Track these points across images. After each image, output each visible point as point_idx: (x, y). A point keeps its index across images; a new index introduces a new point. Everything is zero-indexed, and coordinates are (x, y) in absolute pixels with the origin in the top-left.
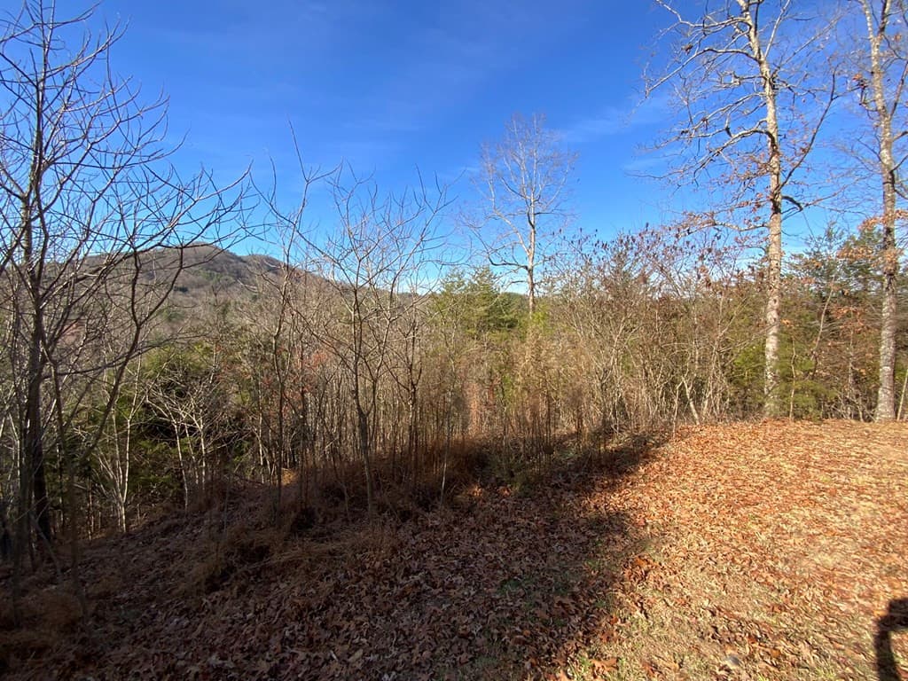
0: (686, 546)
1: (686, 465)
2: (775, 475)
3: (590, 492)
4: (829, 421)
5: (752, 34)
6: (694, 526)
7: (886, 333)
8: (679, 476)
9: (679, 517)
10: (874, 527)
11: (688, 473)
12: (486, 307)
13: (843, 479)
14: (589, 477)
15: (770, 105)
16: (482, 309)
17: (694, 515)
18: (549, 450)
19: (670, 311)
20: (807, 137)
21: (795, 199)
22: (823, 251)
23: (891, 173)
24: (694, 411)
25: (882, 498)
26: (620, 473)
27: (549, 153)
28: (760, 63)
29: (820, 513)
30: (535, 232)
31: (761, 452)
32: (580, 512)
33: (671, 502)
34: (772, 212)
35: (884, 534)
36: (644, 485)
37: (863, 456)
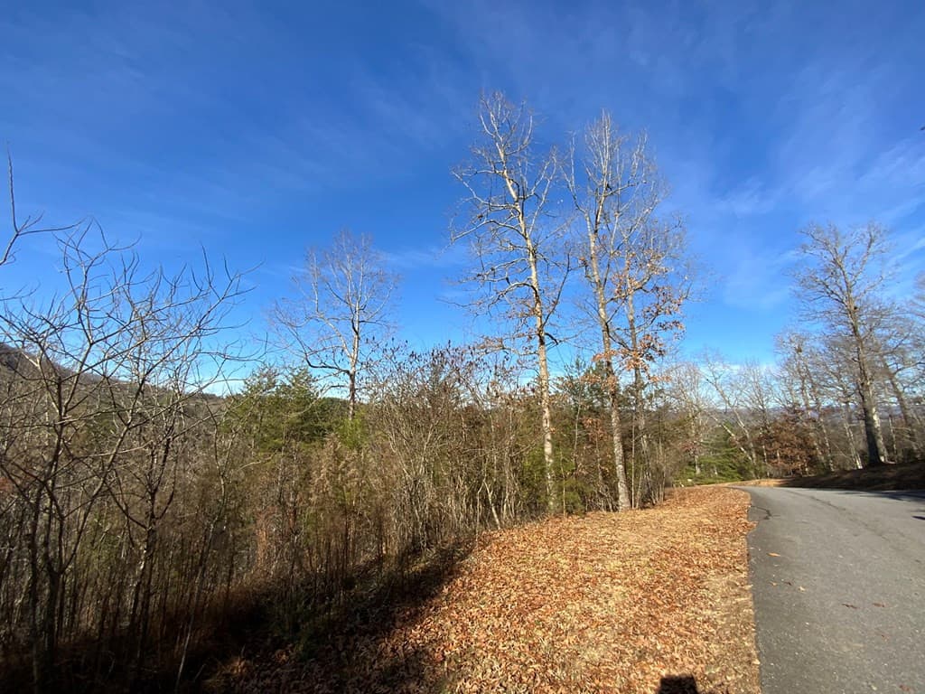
0: (480, 676)
1: (486, 576)
2: (555, 573)
3: (389, 630)
4: (589, 513)
5: (520, 217)
6: (489, 647)
7: (616, 438)
8: (479, 590)
9: (476, 640)
10: (626, 611)
11: (488, 584)
12: (299, 413)
13: (600, 567)
14: (390, 610)
15: (533, 268)
16: (294, 415)
17: (490, 633)
18: (349, 584)
19: (475, 419)
20: (555, 294)
21: (554, 336)
22: (574, 375)
23: (606, 324)
24: (496, 516)
25: (628, 580)
26: (424, 598)
27: (376, 270)
28: (526, 239)
29: (587, 603)
30: (359, 338)
31: (545, 551)
32: (374, 663)
33: (470, 624)
34: (539, 344)
35: (632, 616)
36: (447, 608)
37: (613, 542)
